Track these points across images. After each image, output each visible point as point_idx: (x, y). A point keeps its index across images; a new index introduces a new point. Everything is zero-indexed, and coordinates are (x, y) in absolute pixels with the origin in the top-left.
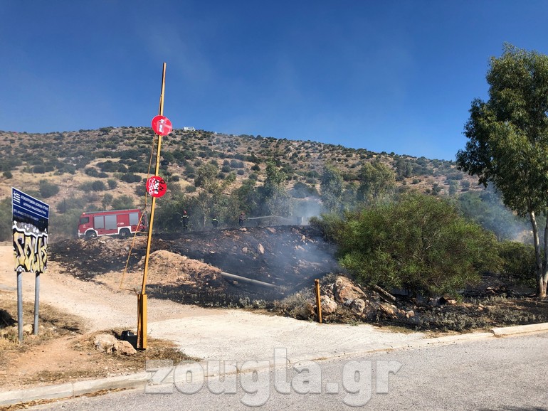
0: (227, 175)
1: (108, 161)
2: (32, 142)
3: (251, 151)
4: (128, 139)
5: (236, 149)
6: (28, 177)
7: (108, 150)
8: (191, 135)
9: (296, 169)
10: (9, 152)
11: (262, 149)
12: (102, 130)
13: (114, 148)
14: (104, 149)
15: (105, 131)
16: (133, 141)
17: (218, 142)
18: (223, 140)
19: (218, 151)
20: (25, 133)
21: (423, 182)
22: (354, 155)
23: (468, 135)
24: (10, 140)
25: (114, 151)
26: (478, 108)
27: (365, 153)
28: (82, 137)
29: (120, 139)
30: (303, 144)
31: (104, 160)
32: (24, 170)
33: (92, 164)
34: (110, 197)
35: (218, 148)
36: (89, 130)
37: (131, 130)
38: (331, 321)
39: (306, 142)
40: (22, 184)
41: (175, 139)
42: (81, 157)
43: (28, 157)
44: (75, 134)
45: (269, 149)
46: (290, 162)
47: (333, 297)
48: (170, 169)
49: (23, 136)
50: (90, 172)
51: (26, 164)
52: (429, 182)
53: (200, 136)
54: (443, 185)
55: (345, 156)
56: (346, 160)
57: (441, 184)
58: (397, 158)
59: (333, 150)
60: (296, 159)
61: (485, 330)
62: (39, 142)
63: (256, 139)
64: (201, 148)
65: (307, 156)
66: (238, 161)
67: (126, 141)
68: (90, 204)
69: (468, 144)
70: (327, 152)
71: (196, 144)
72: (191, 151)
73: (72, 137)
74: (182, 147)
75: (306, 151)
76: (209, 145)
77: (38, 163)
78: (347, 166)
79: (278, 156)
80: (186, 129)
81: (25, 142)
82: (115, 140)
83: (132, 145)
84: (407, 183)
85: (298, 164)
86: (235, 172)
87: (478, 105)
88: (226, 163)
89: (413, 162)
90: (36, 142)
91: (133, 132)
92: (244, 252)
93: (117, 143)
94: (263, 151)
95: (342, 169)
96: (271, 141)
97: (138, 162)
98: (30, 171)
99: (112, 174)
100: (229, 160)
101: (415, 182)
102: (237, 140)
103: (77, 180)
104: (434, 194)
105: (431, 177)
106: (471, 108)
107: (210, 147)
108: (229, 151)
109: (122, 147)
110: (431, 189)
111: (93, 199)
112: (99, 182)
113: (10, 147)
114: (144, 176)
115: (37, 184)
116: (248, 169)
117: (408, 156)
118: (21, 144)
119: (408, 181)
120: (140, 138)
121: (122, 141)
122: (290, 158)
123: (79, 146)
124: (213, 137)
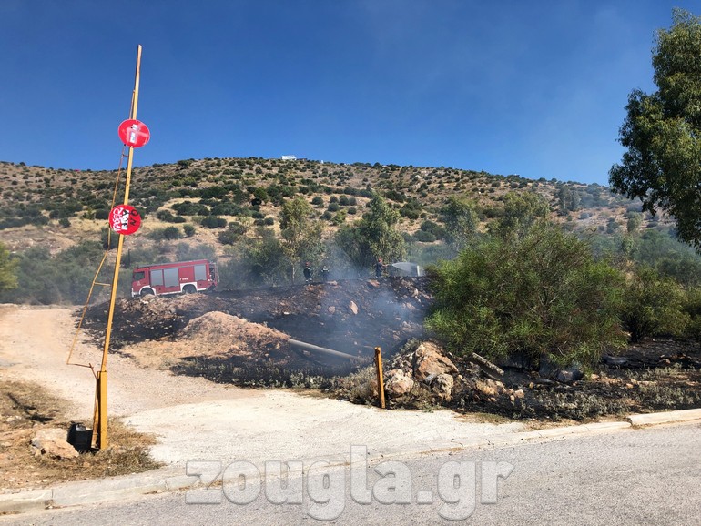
0: (334, 214)
1: (187, 202)
2: (96, 181)
3: (367, 183)
4: (212, 173)
5: (347, 182)
6: (89, 224)
7: (187, 188)
8: (290, 166)
9: (426, 205)
10: (70, 195)
11: (381, 180)
12: (181, 163)
13: (194, 185)
14: (182, 187)
15: (184, 164)
16: (218, 176)
17: (325, 172)
18: (331, 171)
19: (325, 185)
20: (89, 171)
21: (595, 217)
22: (502, 184)
23: (625, 143)
24: (72, 180)
25: (194, 189)
26: (637, 103)
27: (517, 180)
28: (156, 173)
29: (202, 174)
30: (435, 172)
31: (181, 201)
32: (84, 217)
33: (166, 206)
34: (186, 247)
35: (324, 181)
36: (164, 164)
37: (216, 161)
38: (399, 406)
39: (438, 169)
40: (81, 233)
41: (271, 172)
42: (153, 197)
43: (90, 200)
44: (147, 169)
45: (390, 180)
46: (417, 196)
47: (411, 371)
48: (263, 209)
49: (87, 175)
50: (164, 217)
51: (87, 209)
52: (603, 216)
53: (301, 166)
54: (622, 219)
55: (490, 185)
56: (491, 191)
57: (619, 219)
58: (559, 185)
59: (474, 178)
60: (425, 191)
61: (619, 418)
62: (105, 181)
63: (373, 168)
64: (303, 182)
65: (439, 187)
66: (349, 197)
67: (209, 176)
68: (160, 256)
69: (626, 155)
70: (466, 181)
71: (297, 177)
72: (289, 186)
73: (144, 173)
74: (278, 181)
75: (439, 180)
76: (314, 177)
77: (101, 207)
78: (493, 198)
79: (401, 188)
80: (284, 158)
81: (90, 182)
82: (197, 175)
83: (216, 181)
84: (574, 219)
85: (427, 198)
86: (345, 210)
87: (638, 99)
88: (333, 200)
89: (581, 190)
90: (101, 182)
91: (219, 165)
92: (330, 313)
93: (197, 180)
94: (382, 183)
95: (485, 202)
96: (393, 170)
97: (223, 202)
98: (91, 217)
99: (190, 218)
100: (338, 196)
101: (583, 217)
102: (349, 170)
103: (147, 226)
104: (610, 232)
105: (605, 210)
106: (627, 104)
107: (314, 180)
108: (338, 184)
109: (205, 184)
110: (605, 225)
111: (164, 250)
112: (172, 228)
113: (71, 189)
114: (230, 219)
115: (99, 233)
116: (361, 207)
117: (575, 183)
118: (83, 185)
119: (575, 216)
120: (226, 172)
121: (204, 176)
122: (418, 191)
123: (152, 184)
124: (319, 168)
